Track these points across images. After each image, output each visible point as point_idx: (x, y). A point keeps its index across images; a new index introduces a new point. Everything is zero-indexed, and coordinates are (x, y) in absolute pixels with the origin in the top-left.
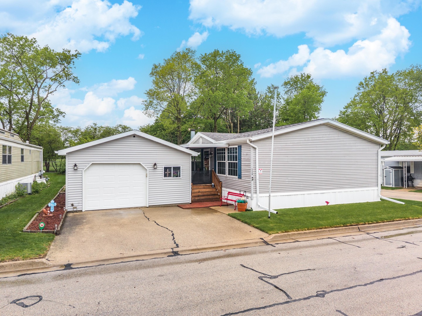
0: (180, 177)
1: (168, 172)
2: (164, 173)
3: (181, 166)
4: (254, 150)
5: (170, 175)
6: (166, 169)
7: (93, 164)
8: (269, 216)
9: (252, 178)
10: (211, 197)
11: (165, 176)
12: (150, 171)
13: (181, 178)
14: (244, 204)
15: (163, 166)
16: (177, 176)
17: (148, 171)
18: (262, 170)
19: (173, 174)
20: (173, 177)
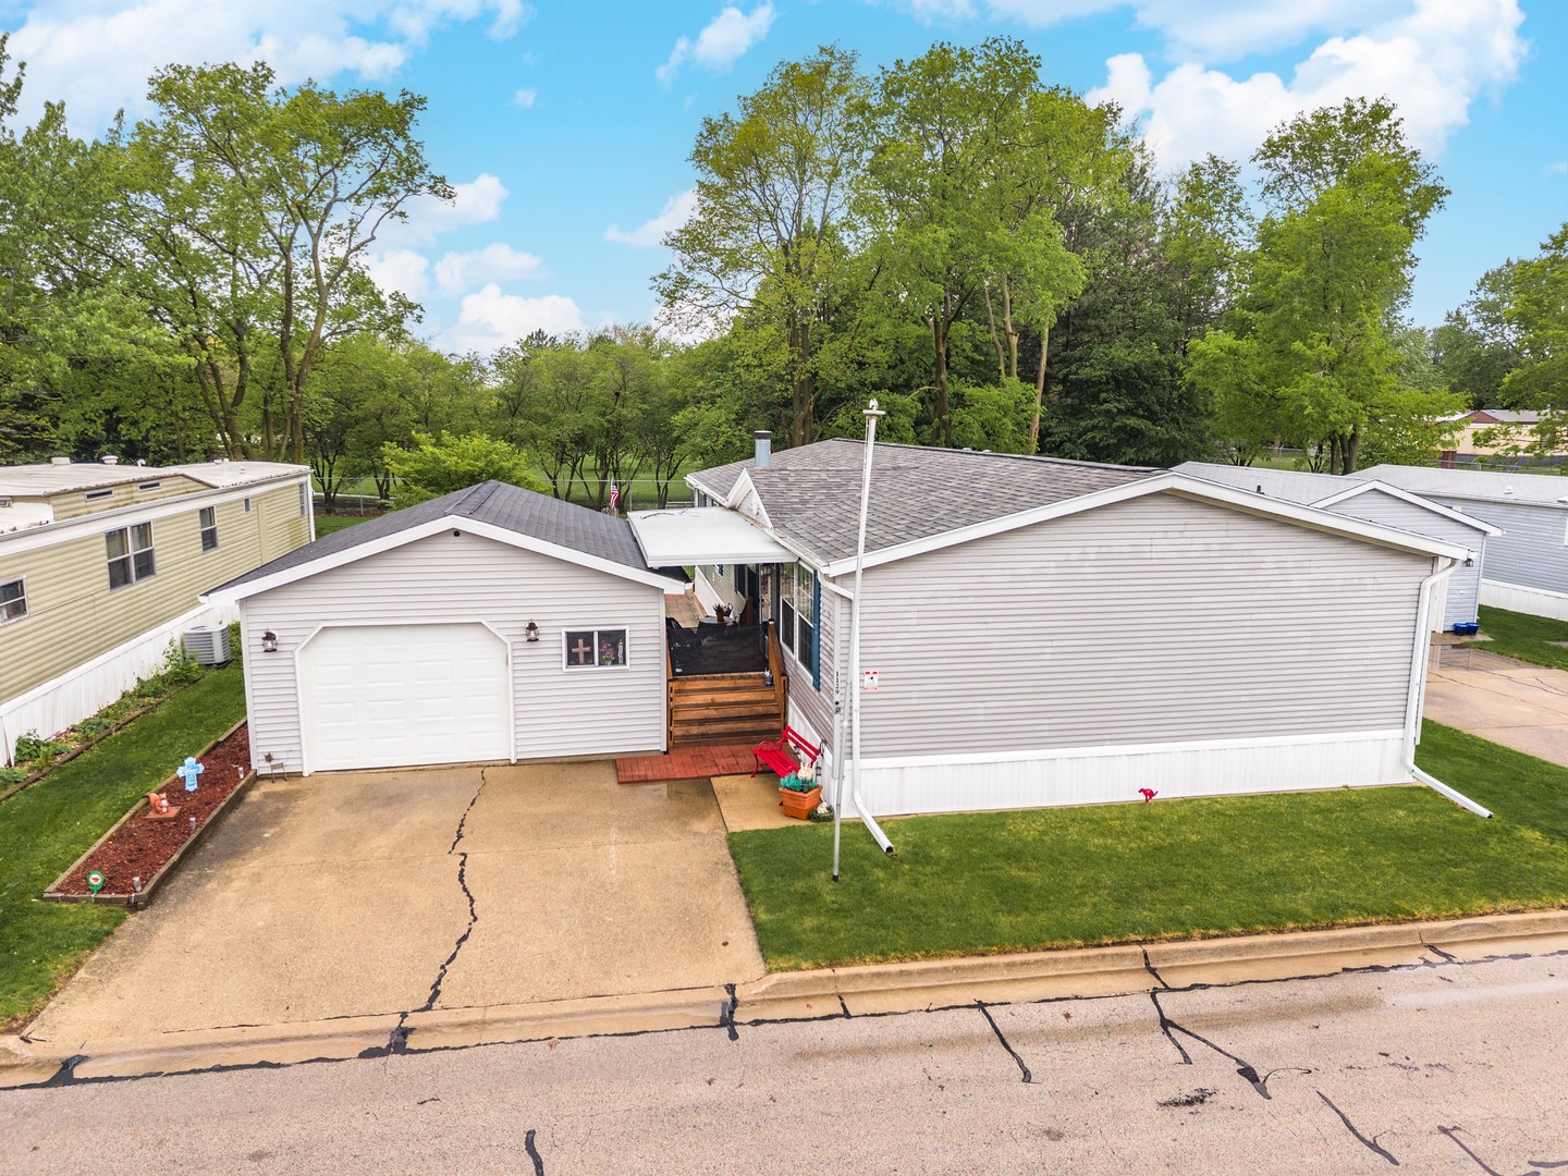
0: (624, 663)
1: (581, 649)
2: (569, 651)
3: (627, 628)
4: (846, 604)
5: (589, 659)
6: (572, 639)
7: (324, 628)
8: (836, 873)
9: (837, 703)
10: (748, 726)
11: (573, 660)
12: (516, 647)
13: (628, 667)
14: (801, 794)
15: (564, 630)
16: (615, 662)
17: (509, 646)
18: (876, 677)
19: (600, 654)
20: (600, 664)
